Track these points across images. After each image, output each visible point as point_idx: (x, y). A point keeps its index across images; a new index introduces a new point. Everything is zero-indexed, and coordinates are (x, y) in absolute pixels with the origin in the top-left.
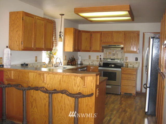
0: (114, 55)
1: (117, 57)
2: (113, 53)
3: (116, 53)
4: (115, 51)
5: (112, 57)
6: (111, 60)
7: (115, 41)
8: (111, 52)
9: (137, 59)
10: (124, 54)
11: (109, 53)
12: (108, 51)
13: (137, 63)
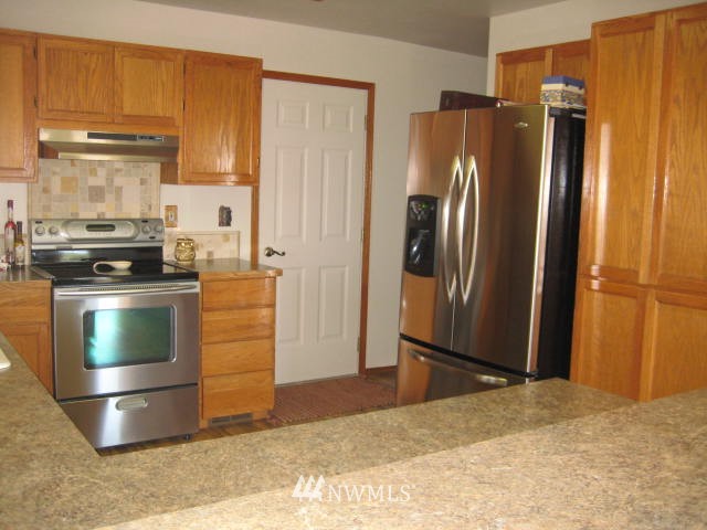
0: (97, 194)
1: (119, 207)
2: (93, 181)
3: (110, 180)
4: (102, 172)
5: (90, 212)
6: (90, 228)
7: (127, 111)
8: (75, 179)
9: (226, 217)
10: (159, 190)
11: (68, 184)
12: (54, 173)
13: (226, 237)
